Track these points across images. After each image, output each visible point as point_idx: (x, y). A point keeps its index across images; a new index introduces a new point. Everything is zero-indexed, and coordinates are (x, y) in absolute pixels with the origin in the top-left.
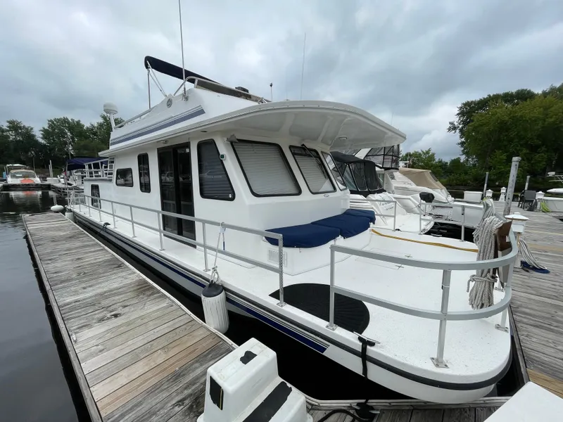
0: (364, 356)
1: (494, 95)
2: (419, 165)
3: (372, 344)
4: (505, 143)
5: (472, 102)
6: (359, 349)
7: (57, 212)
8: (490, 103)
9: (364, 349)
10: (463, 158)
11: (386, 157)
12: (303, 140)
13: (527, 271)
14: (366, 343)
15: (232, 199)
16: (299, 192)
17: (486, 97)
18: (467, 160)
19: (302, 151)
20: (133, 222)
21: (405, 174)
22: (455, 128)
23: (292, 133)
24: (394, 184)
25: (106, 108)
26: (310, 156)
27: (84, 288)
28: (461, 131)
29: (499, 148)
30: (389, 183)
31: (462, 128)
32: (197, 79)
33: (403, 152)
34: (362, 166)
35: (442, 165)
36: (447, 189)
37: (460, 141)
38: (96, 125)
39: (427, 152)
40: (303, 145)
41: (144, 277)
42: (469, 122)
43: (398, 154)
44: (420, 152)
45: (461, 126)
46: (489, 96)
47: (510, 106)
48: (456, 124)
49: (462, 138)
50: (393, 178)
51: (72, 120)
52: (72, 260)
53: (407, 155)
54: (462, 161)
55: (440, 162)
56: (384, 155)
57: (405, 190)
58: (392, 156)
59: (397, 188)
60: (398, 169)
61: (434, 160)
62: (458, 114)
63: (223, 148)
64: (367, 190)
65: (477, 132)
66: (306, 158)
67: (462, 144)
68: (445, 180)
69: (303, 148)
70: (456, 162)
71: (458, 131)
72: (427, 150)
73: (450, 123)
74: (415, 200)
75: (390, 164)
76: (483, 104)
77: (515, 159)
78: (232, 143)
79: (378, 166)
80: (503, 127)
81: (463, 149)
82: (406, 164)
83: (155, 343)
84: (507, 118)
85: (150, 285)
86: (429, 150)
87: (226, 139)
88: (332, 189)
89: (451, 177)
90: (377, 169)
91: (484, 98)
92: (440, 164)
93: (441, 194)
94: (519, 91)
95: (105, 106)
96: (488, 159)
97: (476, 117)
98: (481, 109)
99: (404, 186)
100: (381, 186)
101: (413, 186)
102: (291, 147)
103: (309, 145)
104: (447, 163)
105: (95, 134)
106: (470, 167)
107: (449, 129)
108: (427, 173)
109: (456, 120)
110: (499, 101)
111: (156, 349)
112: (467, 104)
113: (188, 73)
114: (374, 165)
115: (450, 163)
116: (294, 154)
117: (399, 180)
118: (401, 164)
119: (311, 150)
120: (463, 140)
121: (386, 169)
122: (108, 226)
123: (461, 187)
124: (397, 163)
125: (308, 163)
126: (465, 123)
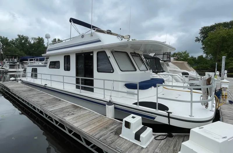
0: (169, 117)
1: (218, 24)
2: (181, 59)
3: (171, 113)
4: (226, 48)
5: (207, 27)
6: (167, 115)
7: (13, 81)
8: (216, 28)
9: (169, 115)
10: (204, 55)
11: (164, 55)
12: (134, 50)
13: (231, 104)
14: (169, 113)
15: (113, 72)
16: (136, 70)
17: (214, 24)
18: (207, 57)
19: (134, 54)
20: (64, 83)
21: (174, 63)
22: (199, 40)
23: (131, 48)
24: (169, 68)
25: (46, 36)
26: (137, 56)
27: (54, 107)
28: (202, 41)
29: (223, 50)
30: (166, 68)
31: (203, 40)
32: (96, 29)
33: (172, 53)
34: (154, 60)
35: (193, 59)
36: (197, 71)
37: (202, 47)
38: (14, 39)
39: (185, 53)
40: (135, 52)
41: (73, 104)
42: (206, 37)
43: (170, 54)
44: (181, 52)
45: (202, 39)
46: (216, 24)
47: (227, 29)
48: (199, 38)
49: (203, 45)
50: (168, 65)
51: (3, 37)
52: (39, 98)
53: (174, 54)
54: (204, 57)
55: (192, 57)
56: (163, 55)
57: (175, 72)
58: (167, 55)
59: (170, 70)
60: (170, 61)
61: (189, 56)
62: (200, 33)
63: (109, 54)
64: (157, 71)
65: (211, 42)
66: (136, 57)
67: (203, 48)
68: (195, 67)
69: (135, 53)
70: (201, 58)
71: (200, 41)
72: (185, 51)
73: (196, 38)
74: (179, 76)
75: (166, 58)
76: (212, 28)
77: (224, 57)
78: (112, 52)
79: (161, 60)
80: (224, 40)
81: (204, 51)
82: (174, 59)
83: (93, 121)
84: (226, 35)
85: (77, 106)
86: (186, 51)
87: (110, 51)
88: (146, 69)
89: (199, 65)
90: (160, 61)
91: (213, 25)
92: (192, 59)
93: (193, 73)
94: (231, 21)
95: (46, 35)
96: (218, 56)
97: (210, 34)
98: (212, 30)
99: (174, 69)
100: (163, 69)
101: (179, 70)
102: (131, 53)
103: (137, 52)
104: (196, 58)
105: (14, 44)
106: (209, 61)
107: (196, 41)
108: (186, 63)
109: (199, 36)
110: (221, 26)
111: (95, 122)
112: (205, 28)
113: (93, 27)
114: (159, 59)
115: (198, 58)
116: (132, 56)
117: (171, 66)
118: (172, 59)
119: (137, 54)
120: (204, 46)
121: (165, 61)
122: (47, 86)
123: (204, 71)
124: (170, 58)
125: (137, 59)
126: (204, 38)
